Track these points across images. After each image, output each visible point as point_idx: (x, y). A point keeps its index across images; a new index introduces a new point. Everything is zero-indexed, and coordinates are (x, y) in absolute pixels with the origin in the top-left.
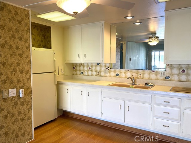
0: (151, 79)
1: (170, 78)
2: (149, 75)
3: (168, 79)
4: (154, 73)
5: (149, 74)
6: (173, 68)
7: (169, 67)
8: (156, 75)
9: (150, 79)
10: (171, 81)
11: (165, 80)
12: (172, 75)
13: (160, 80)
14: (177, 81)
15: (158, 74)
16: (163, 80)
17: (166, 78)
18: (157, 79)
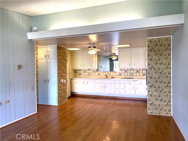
2: (113, 74)
6: (122, 70)
12: (122, 73)
17: (119, 75)
18: (116, 75)
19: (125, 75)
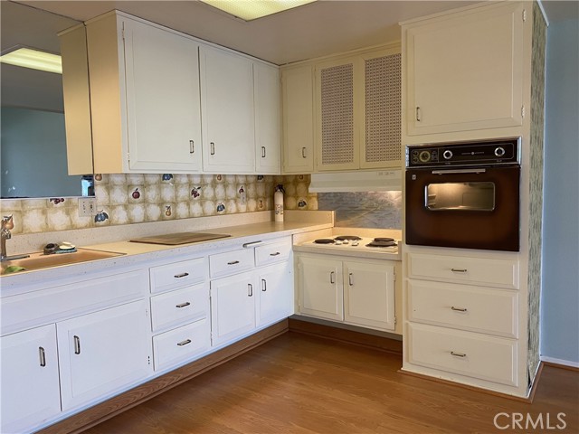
0: (54, 230)
1: (107, 217)
2: (44, 217)
3: (102, 223)
4: (60, 208)
5: (44, 212)
6: (112, 188)
7: (102, 184)
8: (68, 213)
9: (48, 229)
10: (109, 225)
11: (96, 226)
12: (111, 207)
13: (81, 228)
14: (124, 224)
15: (73, 209)
16: (90, 227)
17: (96, 220)
18: (72, 227)
19: (131, 222)
